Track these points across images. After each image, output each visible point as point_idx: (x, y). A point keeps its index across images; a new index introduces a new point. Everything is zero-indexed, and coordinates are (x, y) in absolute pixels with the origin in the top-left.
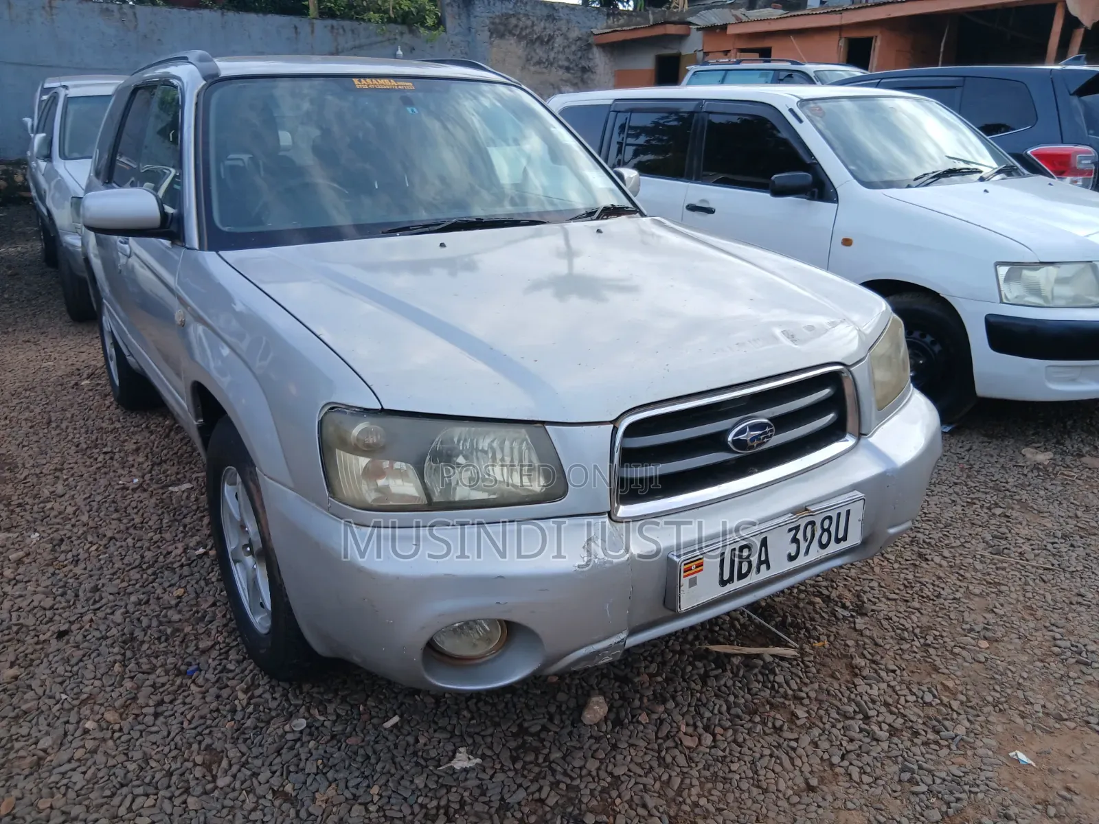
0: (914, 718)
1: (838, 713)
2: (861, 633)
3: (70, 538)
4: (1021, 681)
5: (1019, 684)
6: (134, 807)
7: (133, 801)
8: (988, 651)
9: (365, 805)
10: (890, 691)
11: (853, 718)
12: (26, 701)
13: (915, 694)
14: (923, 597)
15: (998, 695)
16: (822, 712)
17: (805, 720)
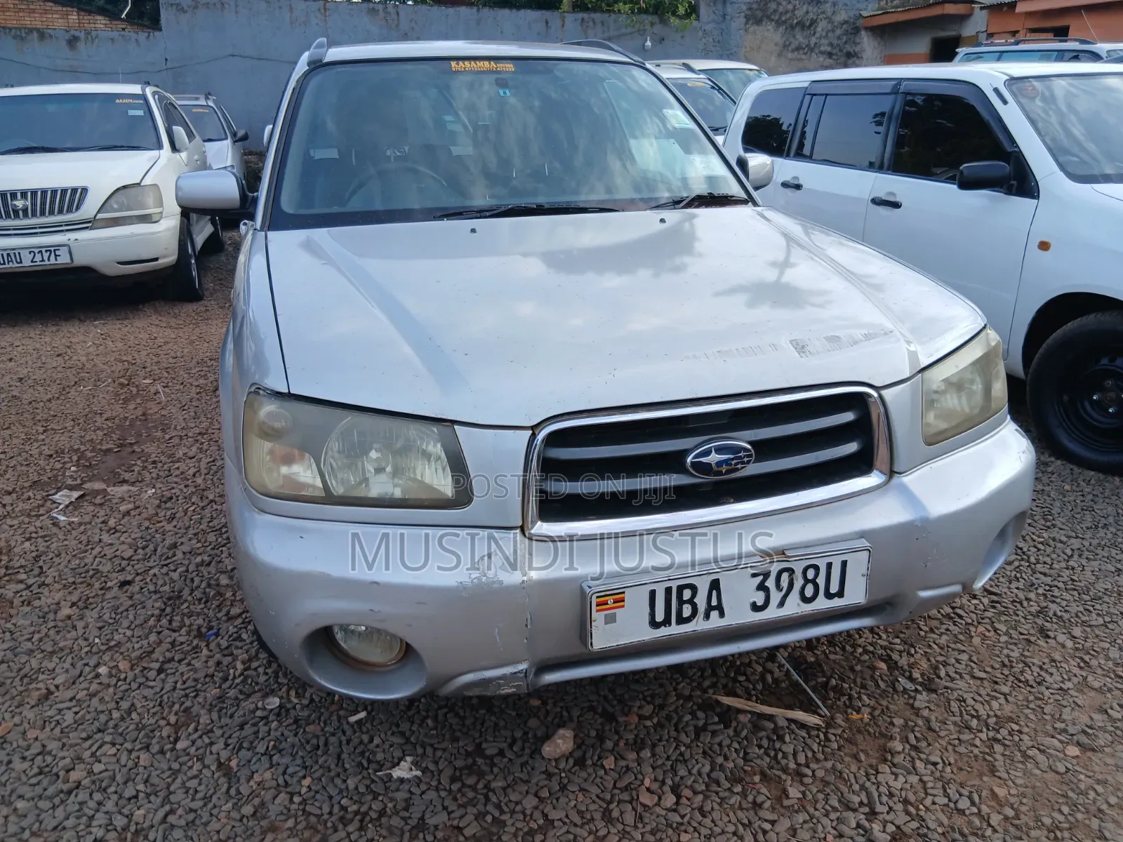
0: (932, 825)
1: (840, 801)
2: (917, 711)
3: (178, 497)
4: (1104, 807)
5: (1100, 810)
6: (98, 754)
7: (100, 747)
8: (1074, 761)
9: (292, 795)
10: (919, 787)
11: (855, 810)
12: (66, 640)
13: (948, 797)
14: (1020, 681)
15: (1061, 818)
16: (820, 796)
17: (796, 801)
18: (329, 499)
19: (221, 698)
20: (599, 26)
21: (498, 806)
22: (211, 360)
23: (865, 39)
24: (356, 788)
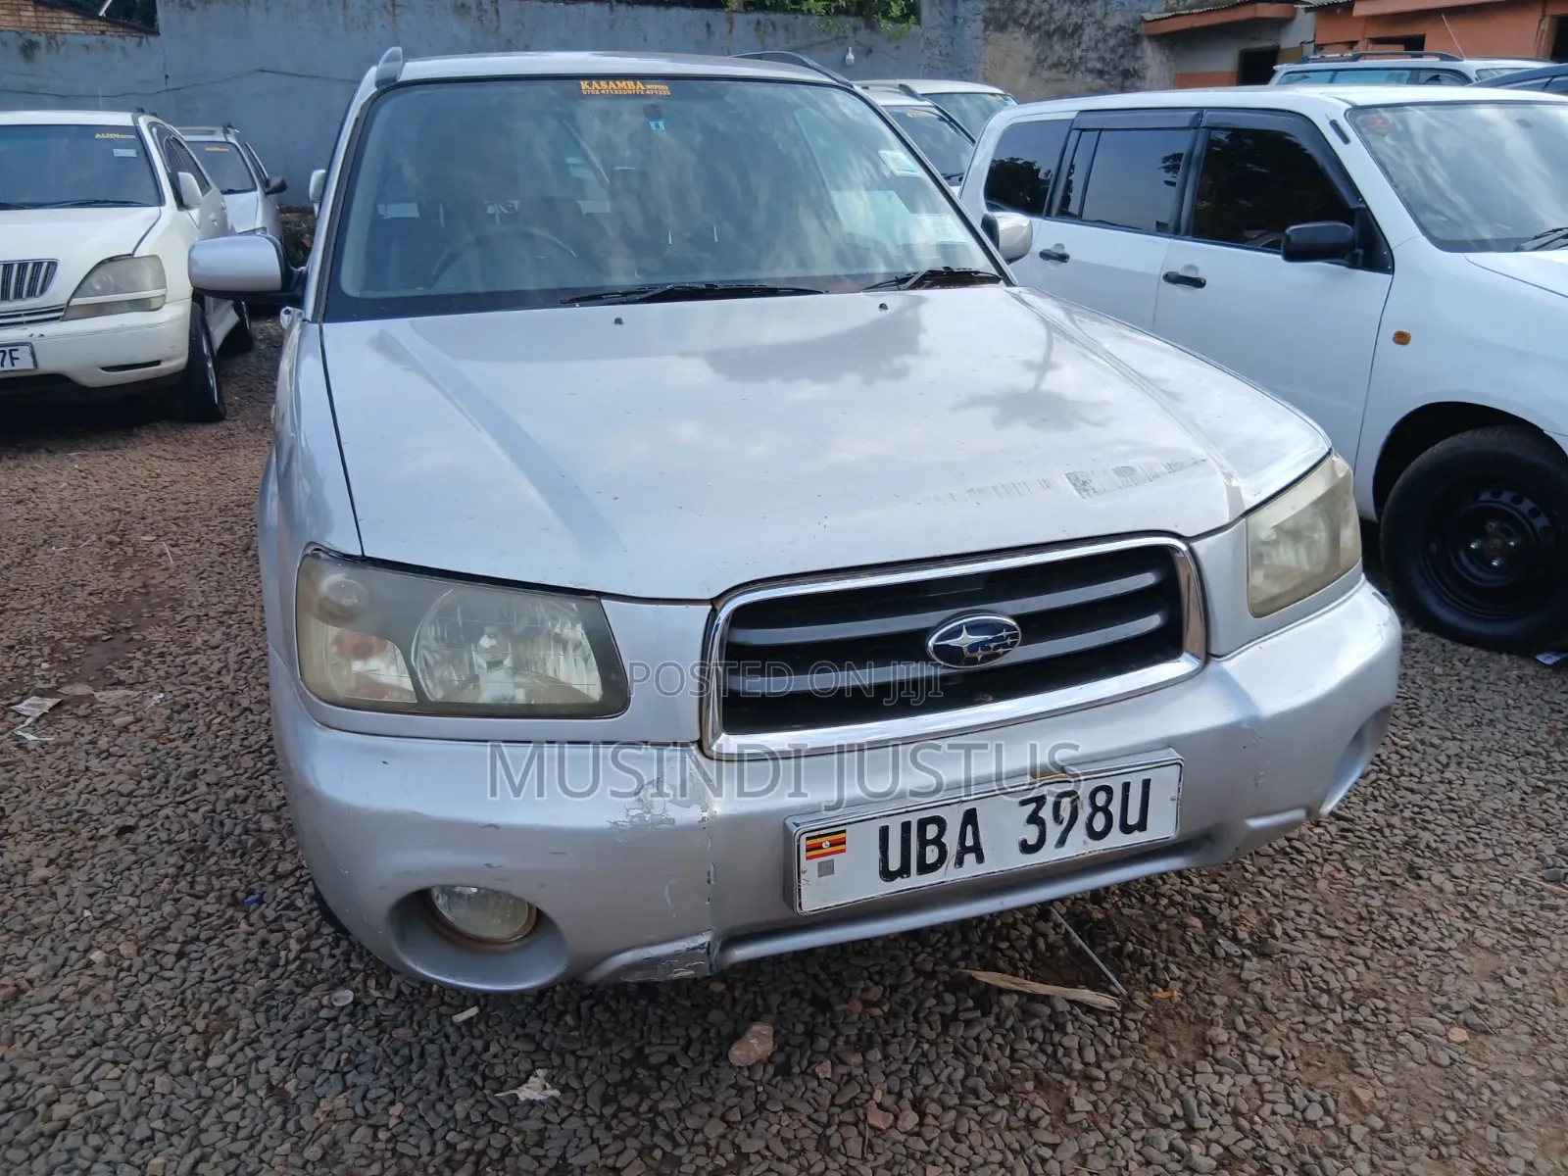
0: (1273, 1144)
1: (1145, 1114)
2: (1245, 985)
3: (196, 704)
4: (1503, 1111)
5: (1498, 1116)
6: (94, 1077)
7: (96, 1068)
8: (1462, 1050)
9: (375, 1128)
10: (1253, 1092)
11: (1166, 1127)
12: (42, 914)
13: (1293, 1104)
14: (1384, 939)
15: (1447, 1128)
16: (1118, 1108)
17: (1085, 1116)
18: (423, 706)
19: (269, 993)
20: (781, 33)
21: (670, 1136)
22: (238, 506)
23: (1149, 52)
24: (468, 1116)
